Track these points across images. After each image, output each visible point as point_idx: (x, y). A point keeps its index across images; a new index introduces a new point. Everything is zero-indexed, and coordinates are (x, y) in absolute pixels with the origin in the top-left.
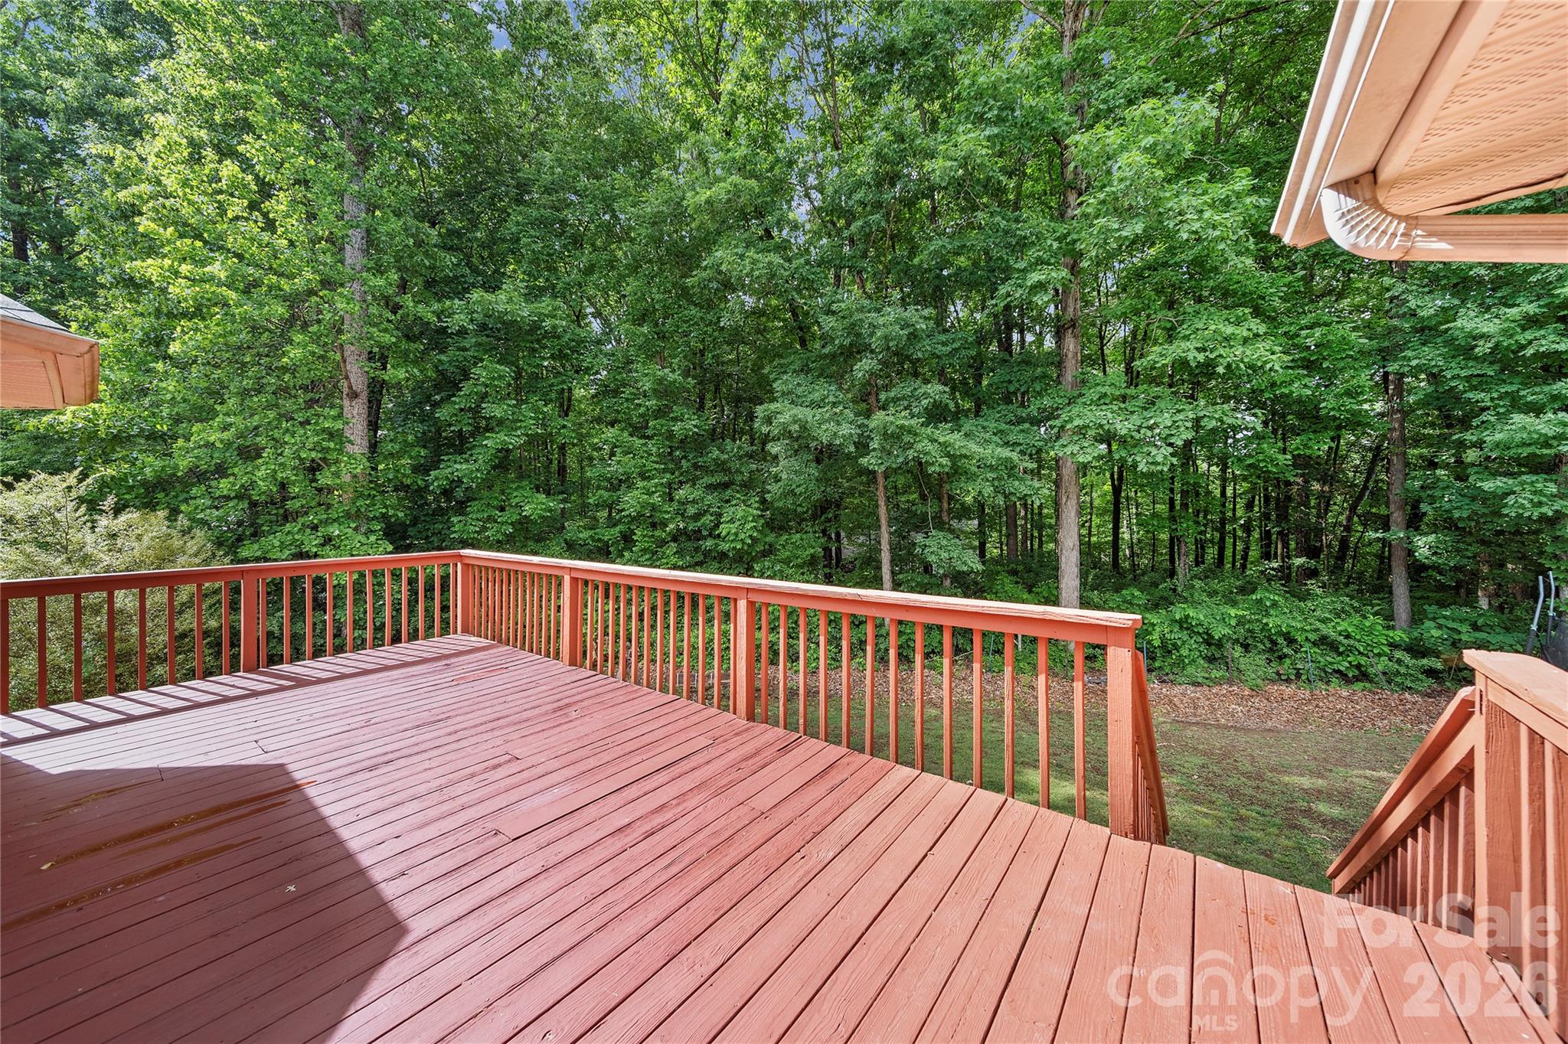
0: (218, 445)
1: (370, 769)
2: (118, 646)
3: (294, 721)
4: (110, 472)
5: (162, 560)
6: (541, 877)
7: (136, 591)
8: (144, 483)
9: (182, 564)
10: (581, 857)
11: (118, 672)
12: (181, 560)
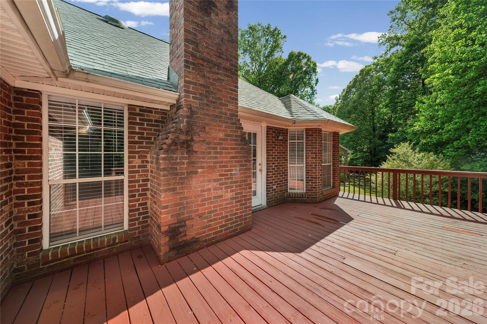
0: (452, 130)
1: (361, 230)
2: (416, 191)
3: (376, 213)
4: (424, 141)
5: (433, 167)
6: (327, 272)
7: (421, 175)
8: (434, 144)
9: (439, 169)
10: (342, 281)
11: (416, 197)
12: (438, 168)
